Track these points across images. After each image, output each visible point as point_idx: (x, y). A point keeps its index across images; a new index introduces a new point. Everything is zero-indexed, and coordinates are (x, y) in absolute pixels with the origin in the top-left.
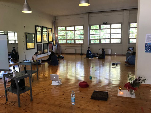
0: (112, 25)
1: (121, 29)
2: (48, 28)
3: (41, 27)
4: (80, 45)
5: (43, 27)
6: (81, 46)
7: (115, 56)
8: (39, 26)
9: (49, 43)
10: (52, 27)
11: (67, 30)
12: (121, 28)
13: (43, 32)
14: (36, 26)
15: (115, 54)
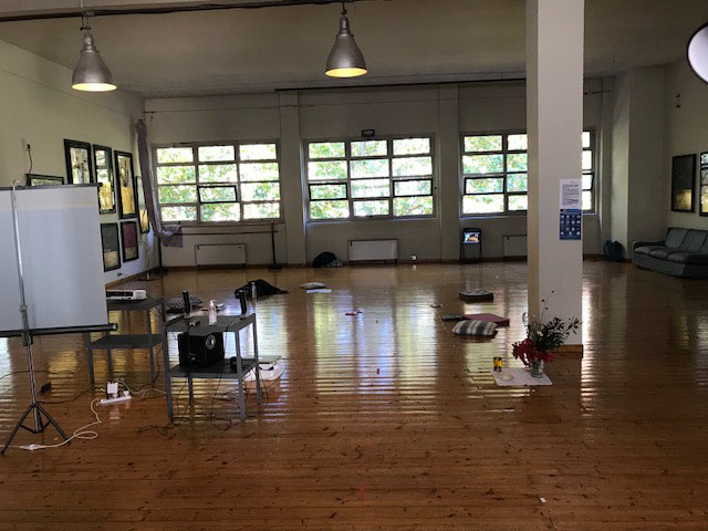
0: (397, 143)
1: (430, 158)
2: (117, 153)
3: (87, 146)
4: (268, 229)
5: (97, 148)
6: (273, 232)
7: (415, 267)
8: (79, 145)
9: (121, 224)
10: (133, 149)
11: (201, 159)
12: (432, 154)
13: (96, 167)
14: (68, 144)
15: (414, 258)
